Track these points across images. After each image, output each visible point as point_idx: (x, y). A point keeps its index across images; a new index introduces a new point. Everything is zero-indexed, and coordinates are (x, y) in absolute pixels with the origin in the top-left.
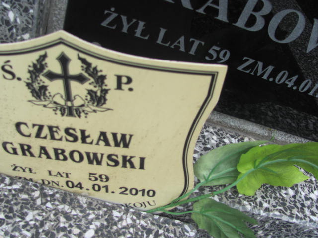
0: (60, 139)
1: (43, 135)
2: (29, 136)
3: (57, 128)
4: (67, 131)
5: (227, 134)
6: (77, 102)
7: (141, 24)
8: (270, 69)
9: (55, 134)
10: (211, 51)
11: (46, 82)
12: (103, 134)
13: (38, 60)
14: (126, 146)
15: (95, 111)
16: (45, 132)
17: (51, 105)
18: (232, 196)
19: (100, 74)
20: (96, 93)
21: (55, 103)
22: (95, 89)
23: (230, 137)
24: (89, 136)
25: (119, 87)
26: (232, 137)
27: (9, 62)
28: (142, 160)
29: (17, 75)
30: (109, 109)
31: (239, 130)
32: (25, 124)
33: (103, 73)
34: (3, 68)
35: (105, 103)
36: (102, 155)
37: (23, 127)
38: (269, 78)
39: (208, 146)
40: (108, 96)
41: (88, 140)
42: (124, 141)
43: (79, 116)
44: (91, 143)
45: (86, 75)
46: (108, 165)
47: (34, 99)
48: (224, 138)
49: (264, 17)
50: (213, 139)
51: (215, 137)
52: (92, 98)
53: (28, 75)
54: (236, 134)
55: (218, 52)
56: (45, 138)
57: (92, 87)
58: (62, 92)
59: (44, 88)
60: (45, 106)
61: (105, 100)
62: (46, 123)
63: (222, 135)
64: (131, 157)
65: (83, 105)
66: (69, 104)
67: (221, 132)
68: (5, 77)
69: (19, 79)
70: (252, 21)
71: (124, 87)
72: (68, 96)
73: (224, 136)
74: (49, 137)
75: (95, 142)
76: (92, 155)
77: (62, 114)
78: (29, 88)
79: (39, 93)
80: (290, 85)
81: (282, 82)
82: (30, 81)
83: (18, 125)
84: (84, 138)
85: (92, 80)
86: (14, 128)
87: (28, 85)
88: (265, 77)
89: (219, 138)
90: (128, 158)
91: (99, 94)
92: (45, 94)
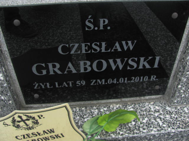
0: (32, 137)
1: (26, 137)
2: (22, 139)
3: (29, 134)
4: (32, 134)
5: (102, 107)
6: (31, 126)
7: (48, 84)
8: (103, 80)
9: (29, 136)
10: (77, 83)
11: (18, 123)
12: (44, 131)
13: (12, 119)
14: (53, 132)
15: (37, 126)
16: (26, 136)
17: (23, 129)
18: (106, 134)
19: (32, 117)
20: (34, 122)
21: (24, 128)
22: (34, 121)
23: (103, 108)
24: (40, 133)
25: (40, 118)
26: (104, 107)
27: (4, 122)
28: (62, 134)
29: (9, 125)
30: (41, 124)
31: (107, 103)
32: (19, 136)
33: (33, 116)
34: (4, 124)
35: (39, 123)
36: (48, 137)
37: (18, 137)
38: (105, 83)
39: (94, 116)
40: (38, 121)
41: (41, 134)
42: (52, 131)
43: (34, 129)
44: (42, 135)
45: (29, 118)
46: (52, 139)
47: (17, 129)
48: (101, 109)
49: (89, 66)
50: (96, 112)
51: (97, 111)
52: (34, 123)
53: (12, 123)
54: (106, 105)
55: (80, 82)
56: (27, 138)
57: (32, 121)
58: (24, 124)
59: (18, 125)
60: (21, 129)
61: (38, 123)
62: (25, 134)
63: (100, 108)
64: (58, 135)
65: (33, 126)
66: (28, 127)
67: (99, 107)
68: (5, 126)
69: (10, 125)
70: (86, 69)
71: (41, 118)
72: (27, 125)
73: (101, 108)
74: (28, 137)
75: (43, 134)
76: (45, 138)
77: (28, 130)
78: (14, 127)
79: (18, 127)
80: (115, 82)
81: (111, 82)
82: (13, 125)
83: (16, 137)
84: (39, 134)
85: (31, 119)
86: (16, 138)
87: (13, 126)
88: (103, 83)
89: (98, 110)
90: (57, 135)
91: (35, 121)
92: (20, 127)
